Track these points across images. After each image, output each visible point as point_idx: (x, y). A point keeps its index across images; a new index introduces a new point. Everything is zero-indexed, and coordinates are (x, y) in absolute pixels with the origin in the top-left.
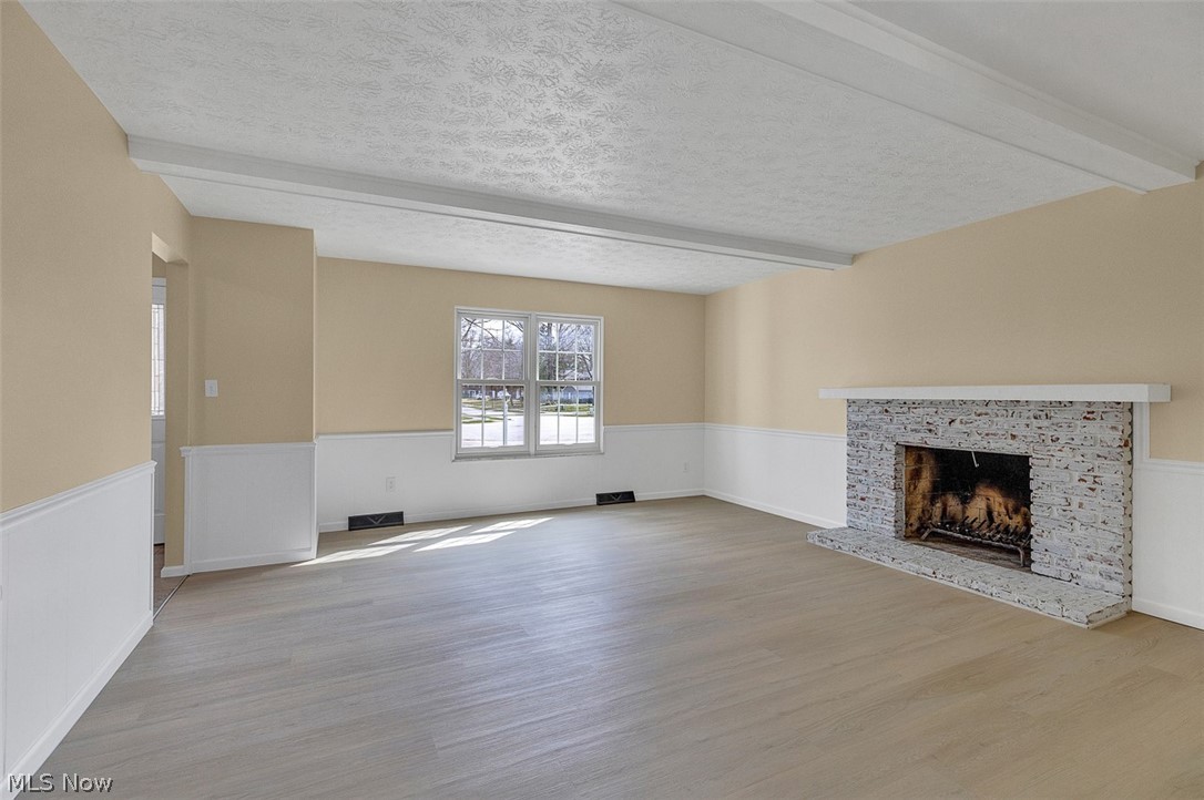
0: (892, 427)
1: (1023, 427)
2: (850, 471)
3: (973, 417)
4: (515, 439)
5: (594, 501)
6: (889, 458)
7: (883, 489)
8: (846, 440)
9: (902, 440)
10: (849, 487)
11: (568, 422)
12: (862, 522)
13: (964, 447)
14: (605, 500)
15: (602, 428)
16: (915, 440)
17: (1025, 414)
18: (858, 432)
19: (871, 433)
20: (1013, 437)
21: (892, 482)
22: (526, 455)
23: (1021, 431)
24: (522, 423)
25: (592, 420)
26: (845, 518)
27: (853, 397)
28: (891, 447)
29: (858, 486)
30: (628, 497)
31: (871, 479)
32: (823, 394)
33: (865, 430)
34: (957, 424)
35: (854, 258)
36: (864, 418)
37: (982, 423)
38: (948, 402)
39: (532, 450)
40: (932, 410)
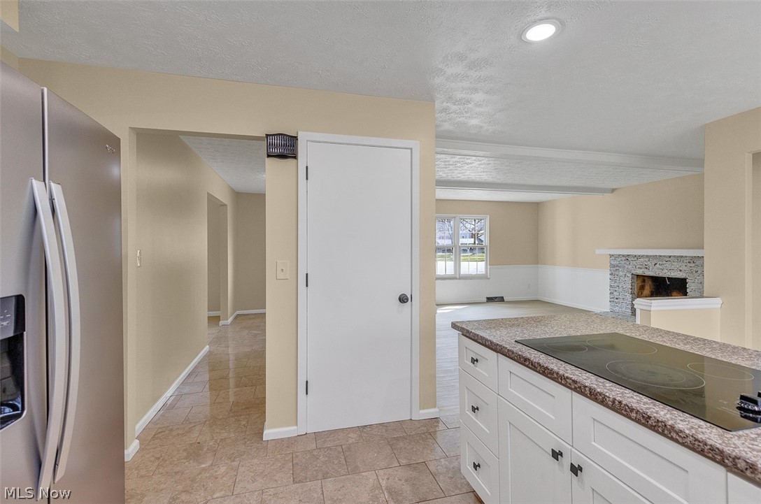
0: (630, 267)
1: (684, 267)
2: (611, 286)
3: (664, 262)
4: (450, 271)
5: (485, 300)
6: (629, 280)
7: (626, 294)
8: (609, 272)
9: (634, 272)
10: (611, 293)
11: (473, 264)
12: (617, 309)
13: (661, 275)
14: (490, 300)
15: (489, 267)
16: (640, 272)
17: (685, 261)
18: (614, 269)
19: (620, 269)
20: (680, 271)
21: (630, 291)
22: (455, 278)
23: (683, 268)
24: (453, 265)
25: (484, 263)
26: (609, 308)
27: (613, 253)
28: (629, 275)
29: (615, 293)
30: (501, 299)
31: (621, 290)
32: (598, 252)
33: (618, 268)
34: (658, 265)
35: (613, 190)
36: (617, 263)
37: (668, 264)
38: (654, 256)
39: (458, 277)
40: (647, 259)
